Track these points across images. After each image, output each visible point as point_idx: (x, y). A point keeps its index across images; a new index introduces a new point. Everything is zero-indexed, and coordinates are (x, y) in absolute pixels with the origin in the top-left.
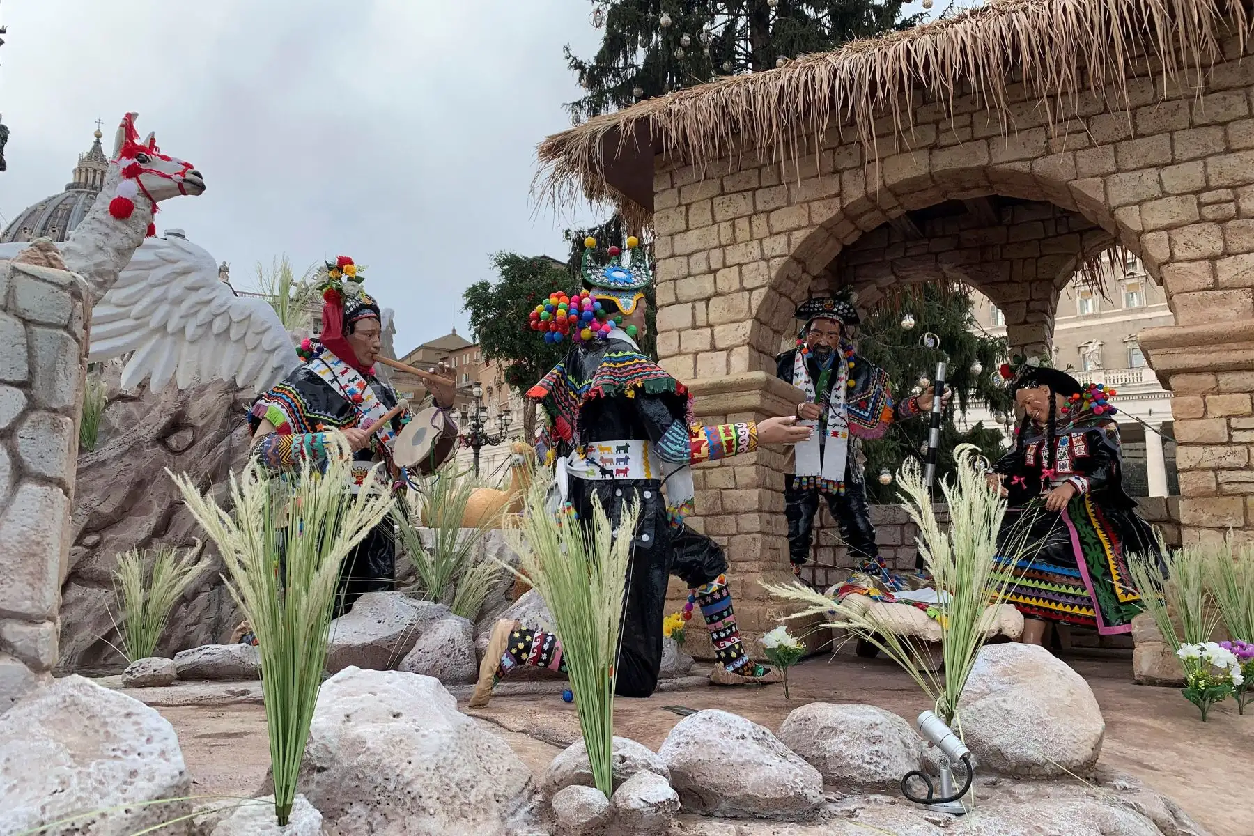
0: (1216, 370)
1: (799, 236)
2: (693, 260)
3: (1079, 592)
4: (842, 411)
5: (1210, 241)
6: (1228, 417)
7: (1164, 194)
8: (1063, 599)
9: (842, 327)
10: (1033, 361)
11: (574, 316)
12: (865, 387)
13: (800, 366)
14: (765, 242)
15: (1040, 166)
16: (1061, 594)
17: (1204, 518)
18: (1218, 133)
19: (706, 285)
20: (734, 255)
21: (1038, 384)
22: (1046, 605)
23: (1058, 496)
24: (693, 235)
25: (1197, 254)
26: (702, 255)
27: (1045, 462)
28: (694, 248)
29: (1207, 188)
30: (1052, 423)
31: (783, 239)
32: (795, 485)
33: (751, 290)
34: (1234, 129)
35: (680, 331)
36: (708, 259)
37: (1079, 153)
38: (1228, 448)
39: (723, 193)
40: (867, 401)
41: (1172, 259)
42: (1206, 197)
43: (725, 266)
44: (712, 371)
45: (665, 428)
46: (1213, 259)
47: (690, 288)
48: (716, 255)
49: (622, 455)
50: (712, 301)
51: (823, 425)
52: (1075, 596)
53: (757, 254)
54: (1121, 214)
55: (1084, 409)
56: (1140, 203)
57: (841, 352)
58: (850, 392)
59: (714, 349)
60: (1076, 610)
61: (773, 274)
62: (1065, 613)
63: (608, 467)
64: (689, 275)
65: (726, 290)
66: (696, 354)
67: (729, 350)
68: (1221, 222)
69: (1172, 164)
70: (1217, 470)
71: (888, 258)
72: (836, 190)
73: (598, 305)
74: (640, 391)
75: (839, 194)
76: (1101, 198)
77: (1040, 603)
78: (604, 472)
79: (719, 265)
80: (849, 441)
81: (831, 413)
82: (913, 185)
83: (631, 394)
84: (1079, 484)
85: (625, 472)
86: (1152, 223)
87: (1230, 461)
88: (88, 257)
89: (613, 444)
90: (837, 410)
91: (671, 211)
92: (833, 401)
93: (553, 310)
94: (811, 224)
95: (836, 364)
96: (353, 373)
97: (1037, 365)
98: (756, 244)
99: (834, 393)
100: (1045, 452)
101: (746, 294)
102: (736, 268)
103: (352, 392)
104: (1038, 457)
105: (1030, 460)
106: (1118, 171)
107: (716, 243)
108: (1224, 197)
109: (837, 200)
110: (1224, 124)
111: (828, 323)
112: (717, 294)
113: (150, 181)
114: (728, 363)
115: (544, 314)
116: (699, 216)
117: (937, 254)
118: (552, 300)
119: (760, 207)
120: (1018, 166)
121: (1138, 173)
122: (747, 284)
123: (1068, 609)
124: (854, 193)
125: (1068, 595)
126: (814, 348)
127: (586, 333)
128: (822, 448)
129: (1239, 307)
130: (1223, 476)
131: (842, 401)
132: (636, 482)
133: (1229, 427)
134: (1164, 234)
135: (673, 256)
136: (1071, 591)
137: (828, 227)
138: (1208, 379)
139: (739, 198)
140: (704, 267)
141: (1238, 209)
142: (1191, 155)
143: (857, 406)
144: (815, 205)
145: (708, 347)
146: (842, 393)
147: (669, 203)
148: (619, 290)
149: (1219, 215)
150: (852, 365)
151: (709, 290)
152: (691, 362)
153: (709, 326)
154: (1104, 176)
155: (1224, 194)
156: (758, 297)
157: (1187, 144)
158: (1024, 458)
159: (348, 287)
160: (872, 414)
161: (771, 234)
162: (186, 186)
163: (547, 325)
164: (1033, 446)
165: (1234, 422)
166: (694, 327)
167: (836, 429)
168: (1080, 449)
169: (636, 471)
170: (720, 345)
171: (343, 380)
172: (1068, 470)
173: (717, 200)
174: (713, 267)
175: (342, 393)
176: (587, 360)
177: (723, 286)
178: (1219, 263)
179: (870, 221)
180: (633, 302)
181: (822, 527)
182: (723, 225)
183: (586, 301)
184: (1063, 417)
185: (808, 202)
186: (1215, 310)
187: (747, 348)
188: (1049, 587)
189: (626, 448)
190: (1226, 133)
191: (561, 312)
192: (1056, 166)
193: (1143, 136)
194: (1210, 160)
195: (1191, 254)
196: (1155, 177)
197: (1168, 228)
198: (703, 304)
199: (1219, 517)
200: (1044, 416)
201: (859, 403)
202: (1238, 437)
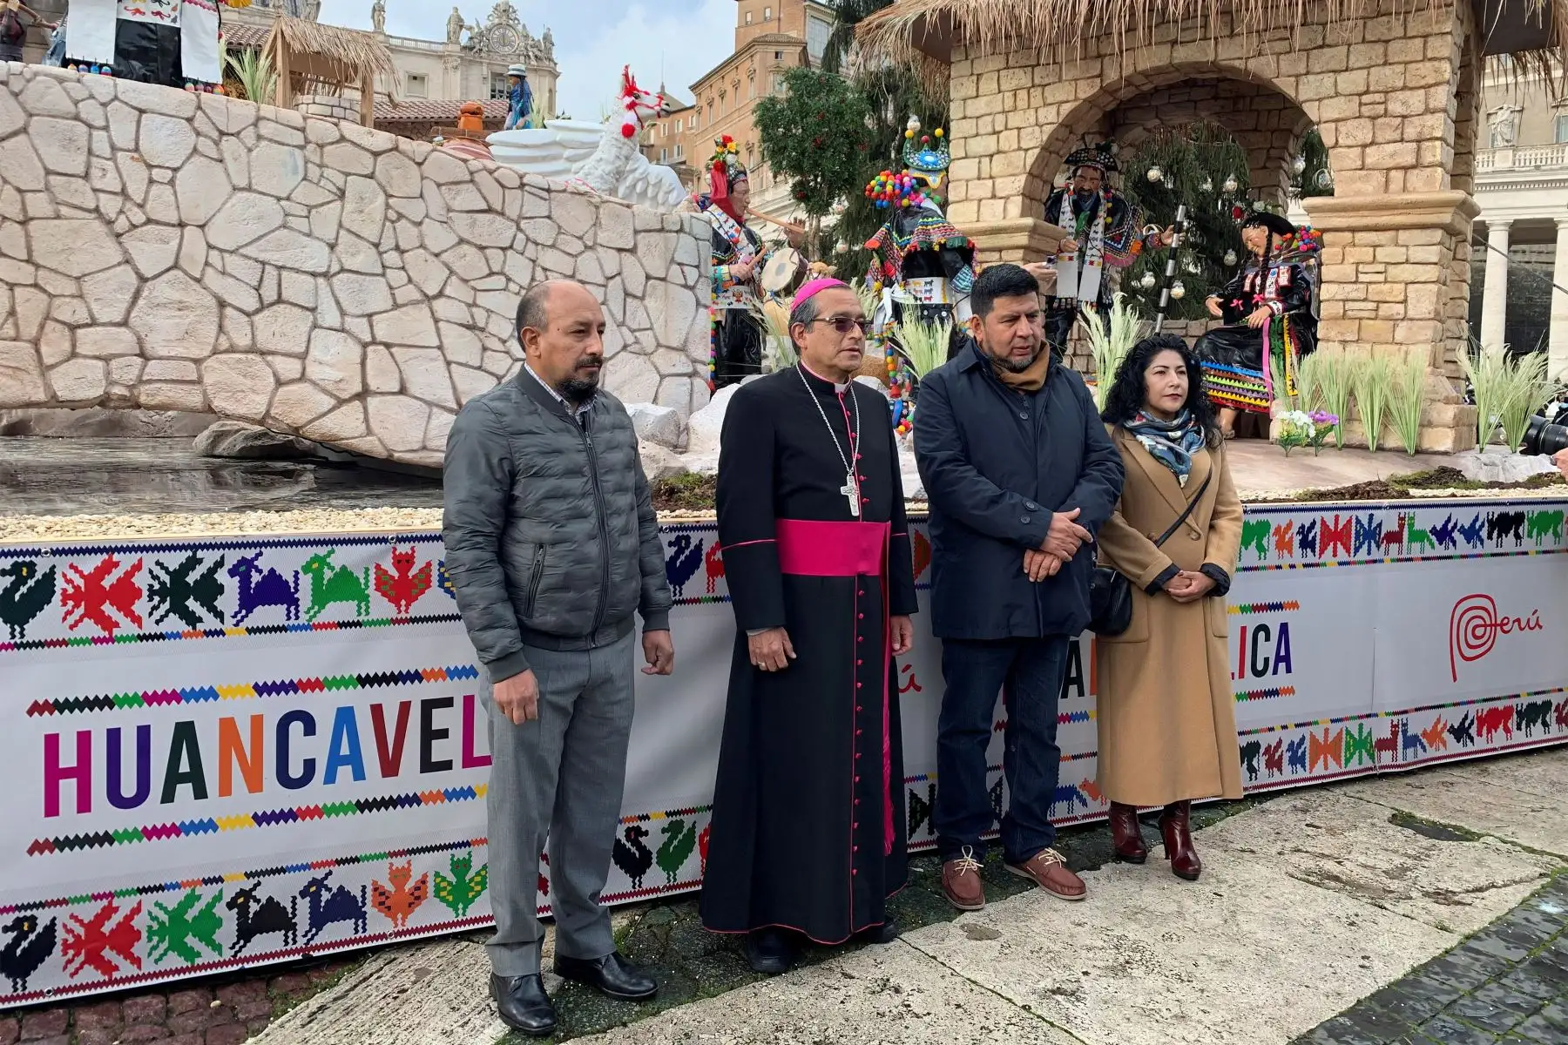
0: (1353, 230)
1: (1066, 109)
2: (981, 122)
3: (1261, 389)
4: (1099, 244)
5: (1363, 132)
6: (1358, 264)
7: (1337, 94)
8: (1249, 394)
9: (1103, 173)
10: (1259, 206)
11: (897, 191)
12: (1120, 224)
13: (1066, 206)
14: (1040, 111)
15: (1253, 65)
16: (1248, 390)
17: (1332, 334)
18: (1380, 48)
19: (990, 144)
20: (1015, 119)
21: (1259, 225)
22: (1238, 398)
23: (1258, 318)
24: (982, 100)
25: (1354, 143)
26: (989, 118)
27: (1258, 288)
28: (983, 112)
29: (1367, 92)
30: (1267, 258)
31: (1054, 109)
32: (1055, 305)
33: (1026, 150)
34: (1393, 46)
35: (967, 181)
36: (993, 121)
37: (1282, 57)
38: (1355, 286)
39: (1007, 68)
40: (1121, 235)
41: (1336, 145)
42: (1365, 99)
43: (1006, 129)
44: (993, 215)
45: (958, 270)
46: (1364, 146)
47: (977, 146)
48: (1000, 119)
49: (928, 287)
50: (995, 157)
51: (1082, 254)
52: (1258, 392)
53: (1032, 120)
54: (1306, 107)
55: (1294, 246)
56: (1320, 100)
57: (1101, 194)
58: (1107, 227)
59: (994, 197)
60: (1258, 402)
61: (1045, 138)
62: (1249, 404)
63: (919, 296)
64: (977, 135)
65: (1006, 149)
66: (980, 200)
67: (1007, 198)
68: (1373, 118)
69: (1346, 70)
70: (1345, 301)
71: (1153, 103)
72: (1097, 72)
73: (914, 181)
74: (942, 246)
75: (1100, 76)
76: (1293, 94)
77: (1234, 397)
78: (916, 299)
79: (1002, 128)
80: (1103, 269)
81: (1089, 245)
82: (1158, 71)
83: (937, 248)
84: (1275, 307)
85: (930, 299)
86: (1326, 116)
87: (1354, 295)
88: (613, 163)
89: (922, 280)
90: (1095, 243)
91: (965, 79)
92: (1092, 235)
93: (883, 185)
94: (1076, 99)
95: (1097, 202)
96: (732, 222)
97: (1261, 210)
98: (1032, 112)
99: (1093, 228)
100: (1258, 281)
101: (1022, 153)
102: (1016, 131)
103: (732, 236)
104: (1253, 285)
105: (1247, 288)
106: (1307, 73)
107: (1000, 109)
108: (1378, 100)
109: (1098, 80)
110: (1387, 42)
111: (1091, 171)
112: (999, 152)
113: (642, 111)
114: (1005, 209)
115: (877, 188)
116: (988, 85)
117: (1195, 102)
118: (882, 178)
119: (1037, 81)
120: (1237, 63)
121: (1320, 76)
122: (1024, 146)
123: (1252, 401)
124: (1112, 75)
125: (1253, 391)
126: (1079, 191)
127: (905, 202)
128: (1080, 274)
129: (1375, 184)
130: (1349, 305)
131: (1100, 236)
132: (937, 306)
133: (1357, 271)
134: (1333, 125)
135: (965, 118)
136: (1256, 388)
137: (1090, 102)
138: (1348, 235)
139: (1020, 72)
140: (990, 129)
141: (1386, 110)
142: (1360, 65)
143: (1112, 239)
144: (1081, 83)
145: (990, 195)
146: (1100, 228)
147: (963, 73)
148: (929, 171)
149: (1372, 113)
150: (1110, 205)
151: (993, 149)
152: (976, 208)
153: (991, 177)
154: (1297, 76)
155: (1378, 97)
156: (1032, 156)
157: (1360, 55)
158: (1243, 286)
159: (730, 159)
160: (1124, 246)
161: (1045, 105)
162: (663, 113)
163: (878, 196)
164: (1251, 276)
165: (1361, 268)
166: (979, 178)
167: (1093, 259)
168: (1284, 280)
169: (937, 298)
170: (999, 194)
171: (726, 227)
172: (1273, 296)
173: (1003, 73)
174: (997, 129)
175: (726, 237)
176: (907, 222)
177: (1004, 146)
178: (1368, 150)
179: (1124, 94)
180: (938, 180)
181: (1079, 339)
182: (1007, 94)
183: (906, 179)
184: (1276, 252)
185: (1076, 80)
186: (1359, 185)
187: (1020, 198)
188: (1240, 385)
189: (931, 283)
190: (1386, 50)
191: (889, 188)
192: (1264, 67)
193: (1329, 46)
194: (1373, 70)
195: (1349, 142)
196: (1332, 80)
197: (1336, 121)
198: (988, 159)
199: (1342, 334)
200: (1261, 251)
201: (1114, 236)
202: (1362, 278)
